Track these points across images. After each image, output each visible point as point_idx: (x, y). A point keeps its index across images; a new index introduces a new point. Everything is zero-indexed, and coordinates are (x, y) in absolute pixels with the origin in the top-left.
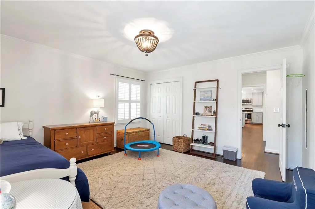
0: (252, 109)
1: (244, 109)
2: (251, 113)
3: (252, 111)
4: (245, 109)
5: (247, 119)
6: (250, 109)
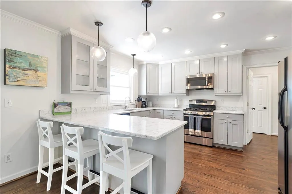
0: (213, 104)
1: (195, 103)
2: (212, 114)
3: (213, 107)
4: (198, 101)
5: (200, 131)
6: (208, 104)
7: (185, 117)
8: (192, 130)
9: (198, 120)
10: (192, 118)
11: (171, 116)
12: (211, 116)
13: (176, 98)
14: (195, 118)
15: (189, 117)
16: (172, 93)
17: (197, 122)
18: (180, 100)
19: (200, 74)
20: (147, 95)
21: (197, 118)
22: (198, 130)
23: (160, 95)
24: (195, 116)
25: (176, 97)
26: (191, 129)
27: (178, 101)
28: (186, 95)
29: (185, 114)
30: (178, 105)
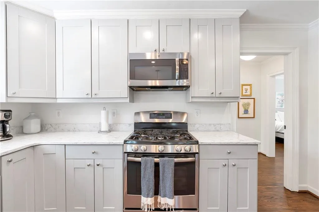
0: (184, 120)
1: (144, 119)
6: (174, 120)
7: (129, 162)
8: (149, 199)
9: (166, 170)
10: (149, 165)
11: (91, 162)
12: (194, 154)
13: (105, 109)
14: (157, 165)
15: (140, 163)
16: (93, 96)
17: (163, 174)
18: (114, 114)
19: (161, 51)
20: (10, 101)
21: (164, 164)
22: (165, 196)
23: (59, 101)
24: (157, 160)
25: (104, 106)
26: (148, 196)
27: (110, 116)
28: (128, 100)
29: (129, 154)
30: (110, 125)
